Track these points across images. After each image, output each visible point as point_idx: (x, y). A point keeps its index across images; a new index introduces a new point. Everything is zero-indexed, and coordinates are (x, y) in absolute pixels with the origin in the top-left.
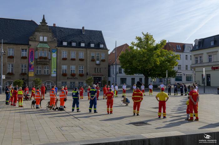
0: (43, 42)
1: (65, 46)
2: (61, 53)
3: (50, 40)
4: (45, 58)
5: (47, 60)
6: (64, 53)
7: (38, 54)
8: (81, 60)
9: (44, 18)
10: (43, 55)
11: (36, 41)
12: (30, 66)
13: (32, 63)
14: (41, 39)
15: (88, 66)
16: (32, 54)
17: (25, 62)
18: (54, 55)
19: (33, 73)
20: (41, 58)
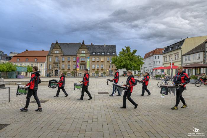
0: (83, 54)
1: (94, 55)
2: (91, 58)
3: (86, 52)
4: (84, 62)
5: (85, 63)
6: (93, 59)
7: (81, 60)
8: (102, 62)
9: (83, 42)
10: (83, 60)
11: (80, 53)
12: (77, 65)
13: (78, 64)
14: (82, 52)
15: (106, 65)
16: (78, 60)
17: (75, 63)
18: (88, 60)
19: (79, 69)
20: (82, 61)
